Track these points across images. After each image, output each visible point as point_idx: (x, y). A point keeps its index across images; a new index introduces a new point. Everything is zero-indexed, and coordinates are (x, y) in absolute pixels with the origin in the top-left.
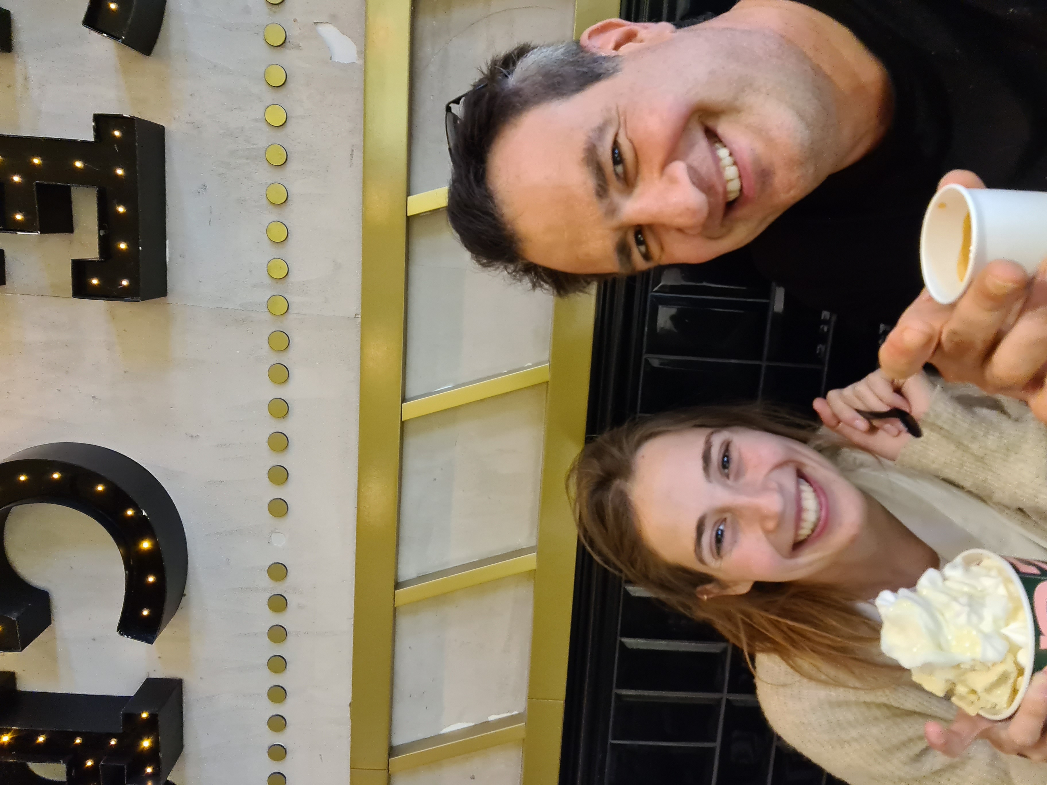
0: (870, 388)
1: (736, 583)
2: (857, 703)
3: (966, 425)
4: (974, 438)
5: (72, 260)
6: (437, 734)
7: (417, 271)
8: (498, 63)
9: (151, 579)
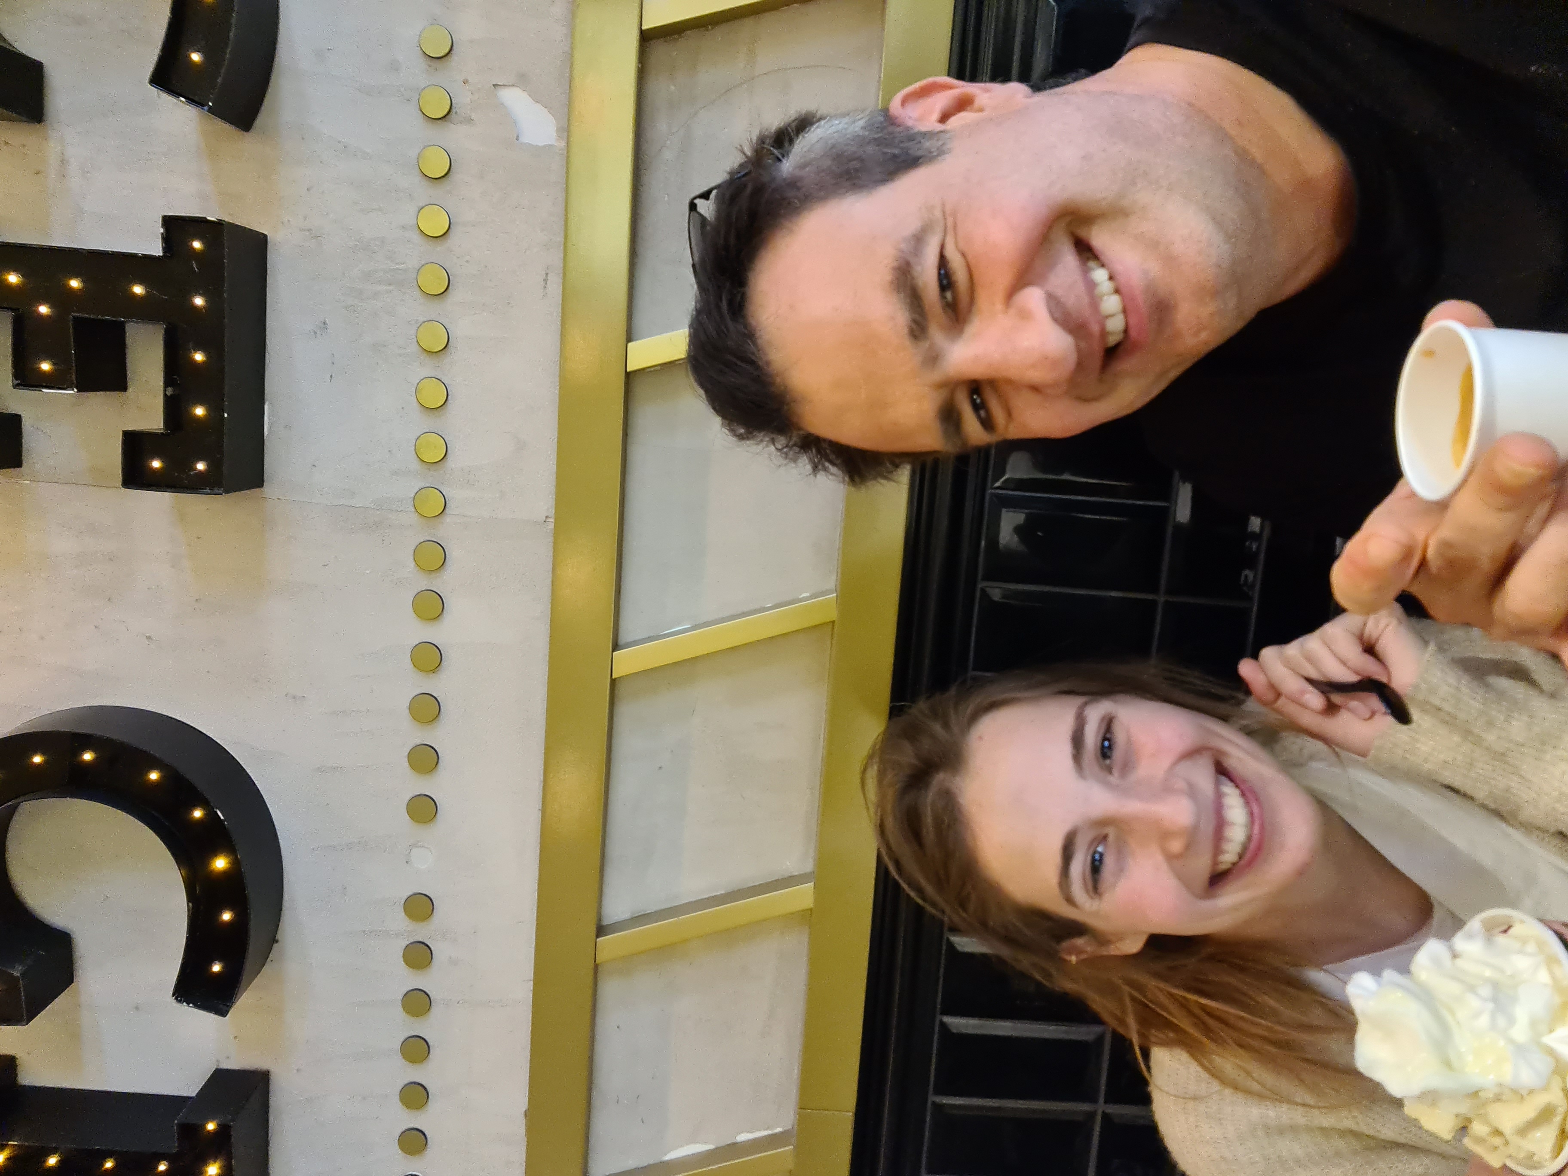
0: (1327, 645)
1: (1120, 937)
2: (1309, 1129)
3: (1476, 705)
4: (1490, 724)
5: (123, 431)
6: (657, 1160)
7: (639, 453)
8: (768, 141)
9: (227, 916)
